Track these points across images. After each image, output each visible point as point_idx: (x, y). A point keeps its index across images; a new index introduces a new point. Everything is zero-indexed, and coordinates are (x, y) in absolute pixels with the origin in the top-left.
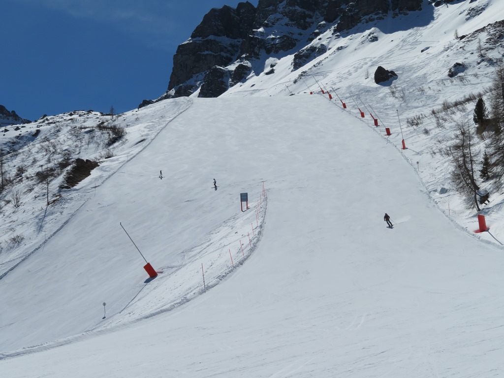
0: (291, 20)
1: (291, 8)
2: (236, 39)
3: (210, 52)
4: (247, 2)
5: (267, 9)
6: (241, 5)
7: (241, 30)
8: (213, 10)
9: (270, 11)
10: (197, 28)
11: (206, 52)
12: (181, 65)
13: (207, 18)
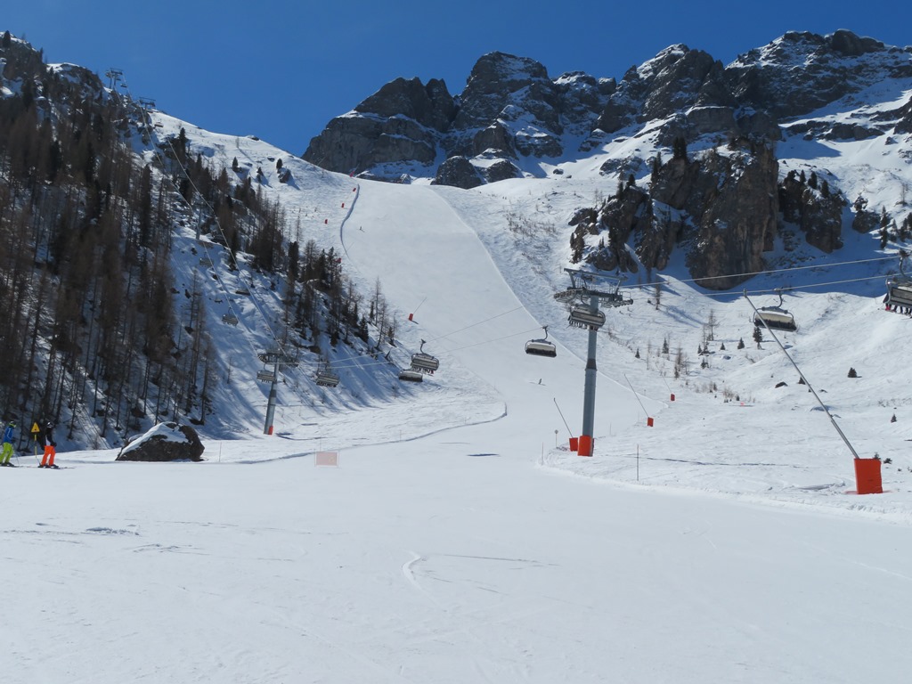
0: (538, 118)
1: (537, 102)
2: (428, 127)
3: (404, 137)
4: (442, 81)
5: (489, 96)
6: (433, 82)
7: (435, 117)
8: (400, 80)
9: (493, 100)
10: (368, 100)
11: (397, 136)
12: (340, 147)
13: (388, 91)
